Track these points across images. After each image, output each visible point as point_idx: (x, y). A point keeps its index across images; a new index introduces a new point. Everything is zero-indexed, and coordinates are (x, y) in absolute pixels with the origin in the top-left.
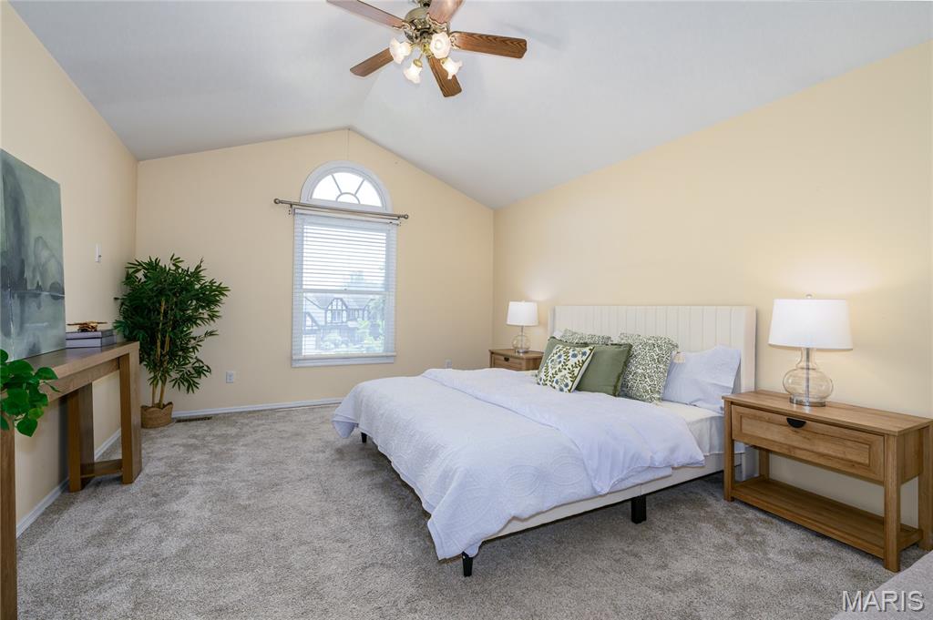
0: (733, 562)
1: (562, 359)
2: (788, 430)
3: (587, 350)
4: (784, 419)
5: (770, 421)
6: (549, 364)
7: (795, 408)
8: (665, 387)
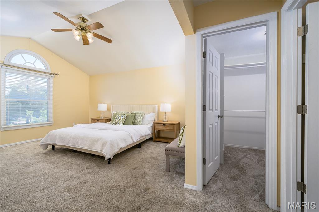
0: (156, 149)
1: (119, 118)
2: (163, 126)
3: (125, 115)
4: (162, 124)
5: (160, 125)
6: (116, 120)
7: (164, 122)
8: (142, 122)
